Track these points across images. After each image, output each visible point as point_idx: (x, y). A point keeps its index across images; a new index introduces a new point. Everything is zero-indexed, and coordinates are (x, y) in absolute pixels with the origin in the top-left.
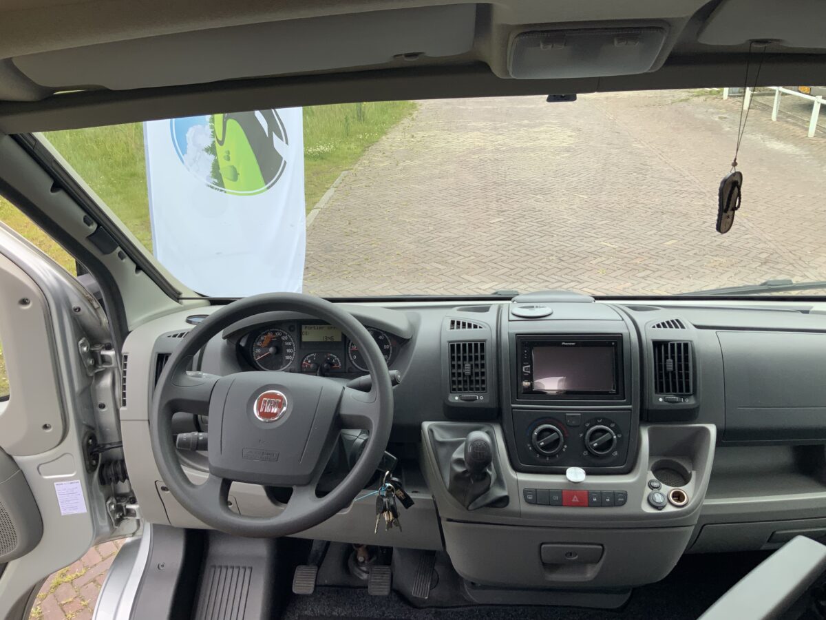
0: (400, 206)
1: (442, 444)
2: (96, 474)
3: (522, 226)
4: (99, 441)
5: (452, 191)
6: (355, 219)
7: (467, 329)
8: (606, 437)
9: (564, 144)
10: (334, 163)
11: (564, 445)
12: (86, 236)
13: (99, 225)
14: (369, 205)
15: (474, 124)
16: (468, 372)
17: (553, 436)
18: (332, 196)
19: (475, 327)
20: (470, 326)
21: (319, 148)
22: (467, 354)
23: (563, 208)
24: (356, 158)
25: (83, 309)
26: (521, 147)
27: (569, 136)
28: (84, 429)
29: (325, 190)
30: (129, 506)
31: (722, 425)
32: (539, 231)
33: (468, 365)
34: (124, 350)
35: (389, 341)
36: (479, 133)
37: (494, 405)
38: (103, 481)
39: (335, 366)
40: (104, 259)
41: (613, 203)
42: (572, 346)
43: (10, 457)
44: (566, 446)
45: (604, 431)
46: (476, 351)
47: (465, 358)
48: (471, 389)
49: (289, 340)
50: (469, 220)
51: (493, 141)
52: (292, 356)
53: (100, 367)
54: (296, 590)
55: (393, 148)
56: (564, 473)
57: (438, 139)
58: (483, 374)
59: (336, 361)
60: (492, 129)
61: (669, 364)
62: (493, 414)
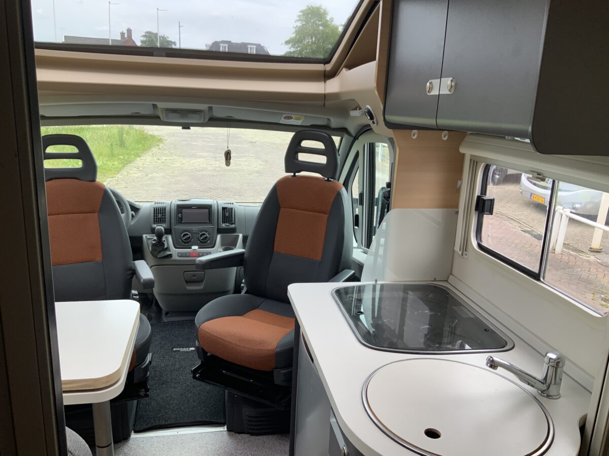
7: (160, 204)
8: (205, 236)
11: (192, 239)
15: (201, 154)
16: (160, 218)
17: (188, 236)
19: (163, 203)
31: (245, 234)
36: (203, 159)
37: (169, 228)
42: (195, 208)
45: (204, 234)
46: (163, 210)
47: (159, 213)
48: (161, 223)
51: (212, 165)
56: (191, 248)
58: (165, 218)
60: (212, 158)
61: (227, 214)
62: (168, 231)
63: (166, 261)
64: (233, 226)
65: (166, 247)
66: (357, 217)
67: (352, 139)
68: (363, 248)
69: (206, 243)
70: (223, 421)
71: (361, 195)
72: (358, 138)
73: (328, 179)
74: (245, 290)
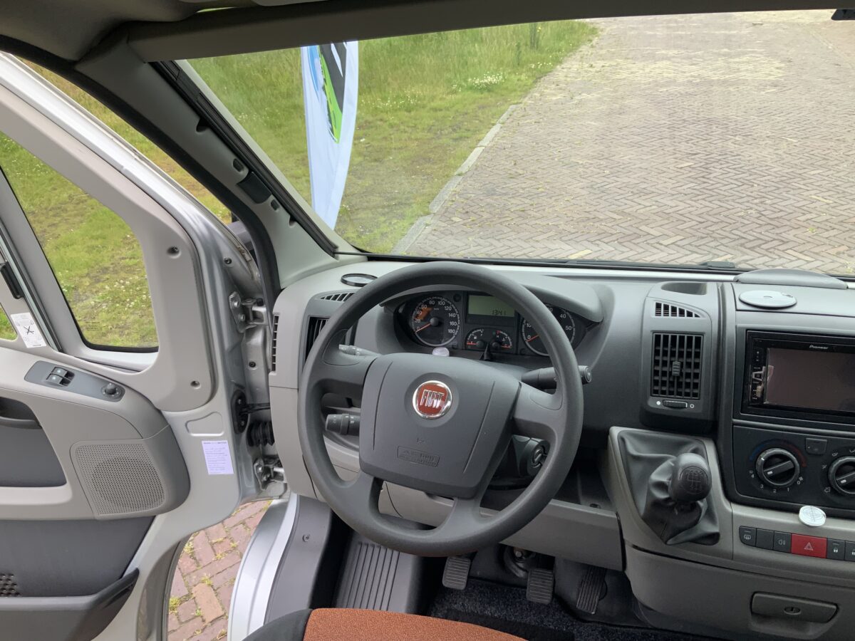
0: (573, 146)
1: (637, 459)
2: (244, 435)
3: (716, 172)
4: (249, 401)
5: (633, 129)
6: (522, 159)
7: (678, 317)
9: (771, 78)
10: (503, 95)
11: (800, 477)
12: (237, 182)
13: (251, 170)
14: (537, 143)
15: (664, 52)
16: (676, 372)
17: (786, 465)
18: (498, 133)
19: (690, 314)
20: (682, 312)
21: (487, 79)
22: (677, 349)
23: (766, 152)
24: (526, 91)
25: (234, 260)
26: (719, 80)
27: (777, 68)
28: (233, 389)
29: (491, 126)
30: (277, 469)
32: (736, 180)
33: (676, 363)
34: (276, 310)
35: (573, 321)
36: (668, 62)
37: (708, 416)
38: (251, 442)
39: (506, 347)
40: (255, 208)
41: (829, 149)
42: (823, 350)
43: (159, 411)
44: (801, 479)
46: (690, 345)
47: (673, 354)
48: (680, 394)
49: (453, 311)
50: (653, 164)
51: (685, 72)
52: (456, 329)
53: (251, 323)
54: (447, 582)
55: (569, 79)
56: (797, 512)
57: (621, 69)
58: (696, 376)
59: (507, 340)
60: (684, 59)
62: (705, 428)
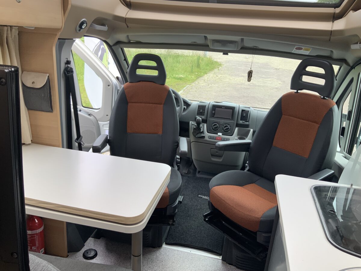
10: (185, 82)
16: (201, 112)
17: (217, 126)
19: (205, 103)
21: (180, 75)
24: (193, 81)
31: (254, 129)
42: (224, 108)
44: (219, 128)
45: (227, 126)
46: (204, 107)
47: (201, 108)
48: (201, 115)
55: (208, 79)
56: (217, 134)
61: (244, 115)
62: (204, 121)
63: (201, 140)
64: (247, 123)
65: (201, 131)
66: (343, 129)
67: (349, 68)
68: (345, 153)
69: (228, 132)
70: (220, 252)
71: (350, 113)
72: (354, 68)
73: (324, 97)
74: (247, 168)
